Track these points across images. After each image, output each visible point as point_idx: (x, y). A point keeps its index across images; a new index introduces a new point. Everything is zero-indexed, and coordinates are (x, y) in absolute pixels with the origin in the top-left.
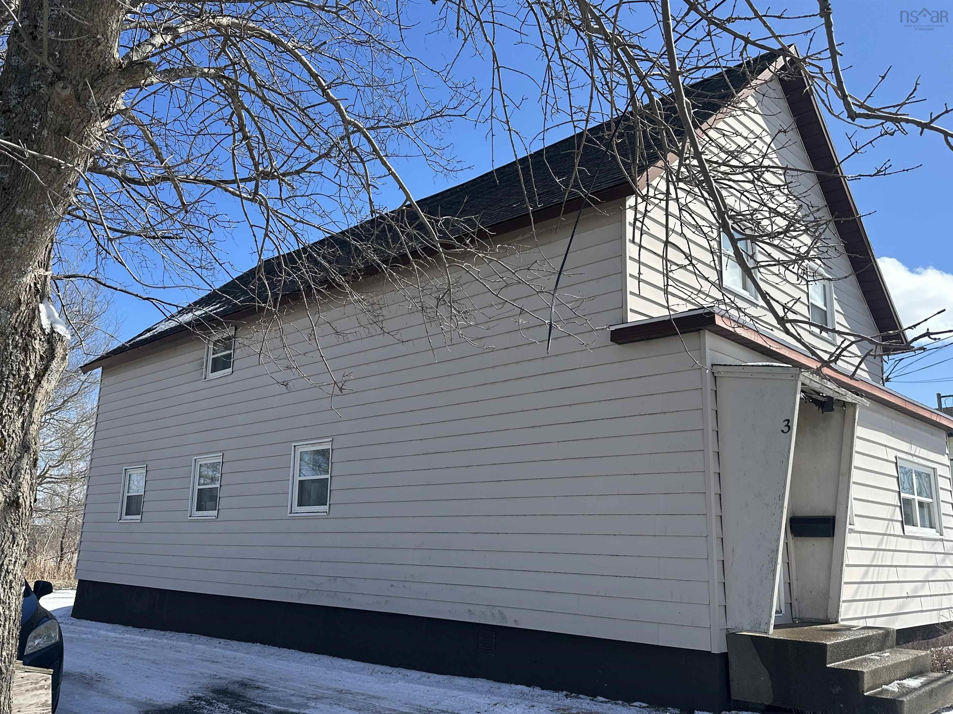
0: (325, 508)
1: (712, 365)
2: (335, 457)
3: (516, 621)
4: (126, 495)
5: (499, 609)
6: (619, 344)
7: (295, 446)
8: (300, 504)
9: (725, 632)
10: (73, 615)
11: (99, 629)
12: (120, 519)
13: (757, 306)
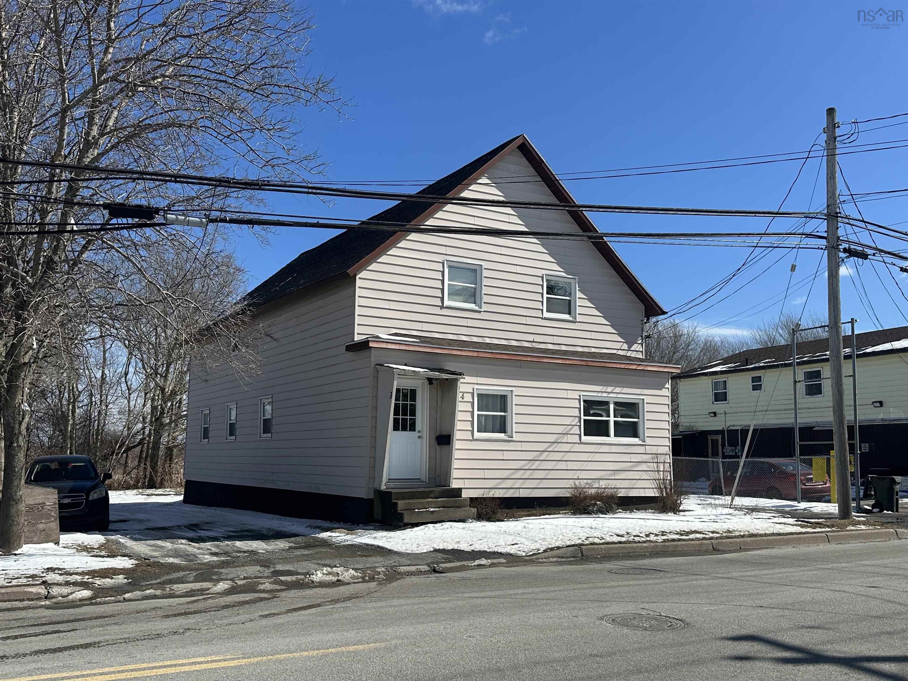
0: (270, 435)
1: (376, 365)
3: (322, 490)
5: (318, 485)
6: (352, 352)
7: (260, 399)
8: (264, 433)
9: (373, 489)
12: (201, 442)
13: (480, 312)
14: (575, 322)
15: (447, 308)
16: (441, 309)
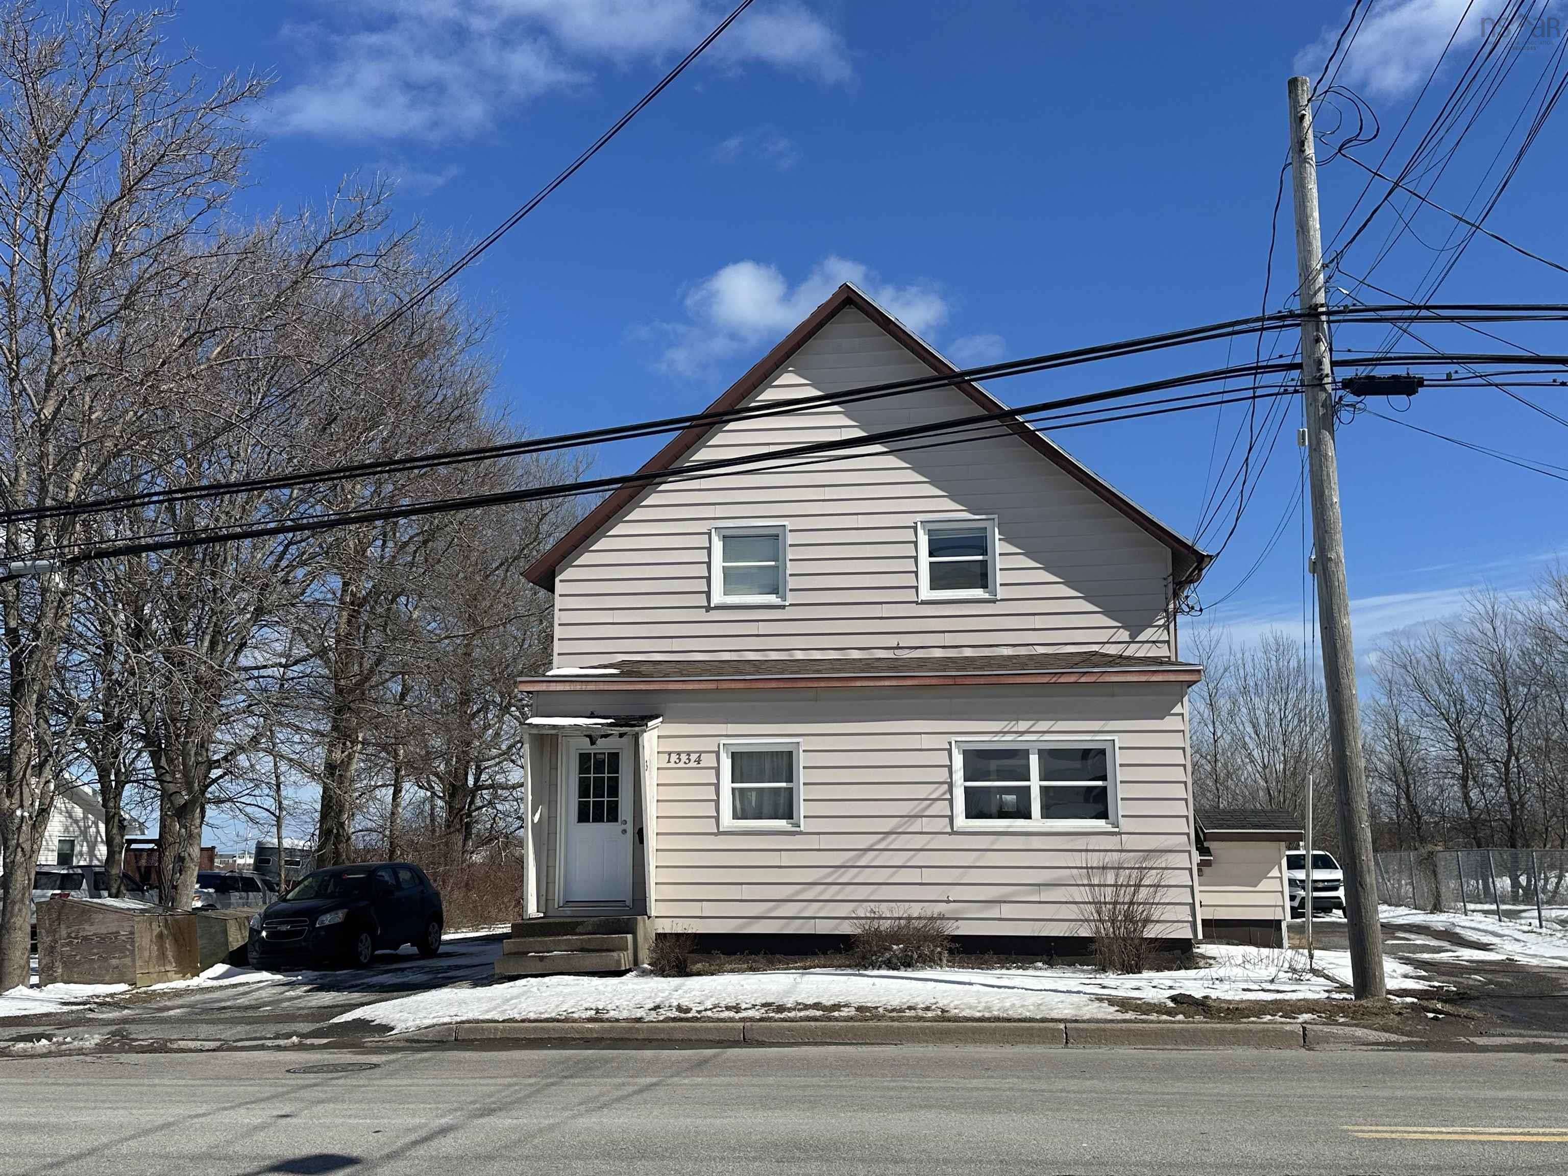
13: (784, 607)
14: (994, 601)
15: (717, 608)
16: (707, 611)
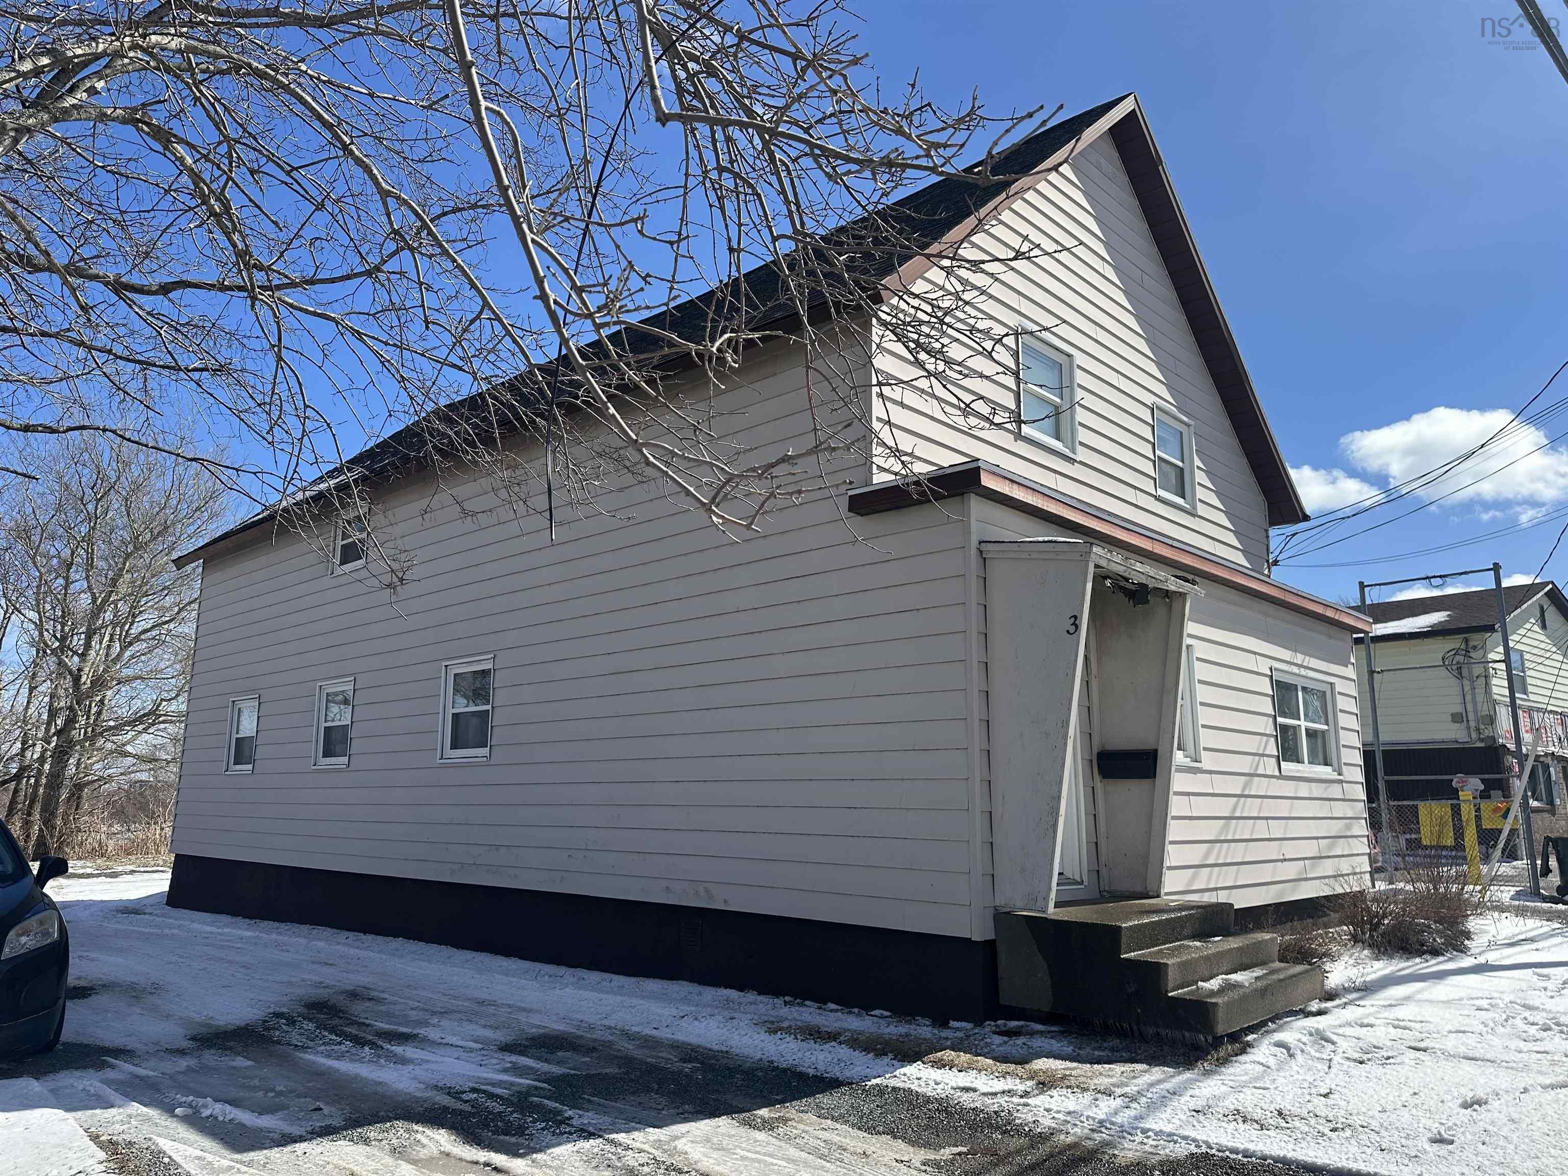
0: (485, 751)
1: (980, 542)
2: (498, 680)
3: (725, 901)
4: (235, 736)
5: (706, 885)
6: (862, 515)
7: (446, 666)
8: (454, 746)
9: (992, 911)
10: (168, 904)
11: (193, 922)
12: (227, 770)
13: (1073, 462)
14: (1195, 516)
15: (1025, 439)
16: (1015, 440)
